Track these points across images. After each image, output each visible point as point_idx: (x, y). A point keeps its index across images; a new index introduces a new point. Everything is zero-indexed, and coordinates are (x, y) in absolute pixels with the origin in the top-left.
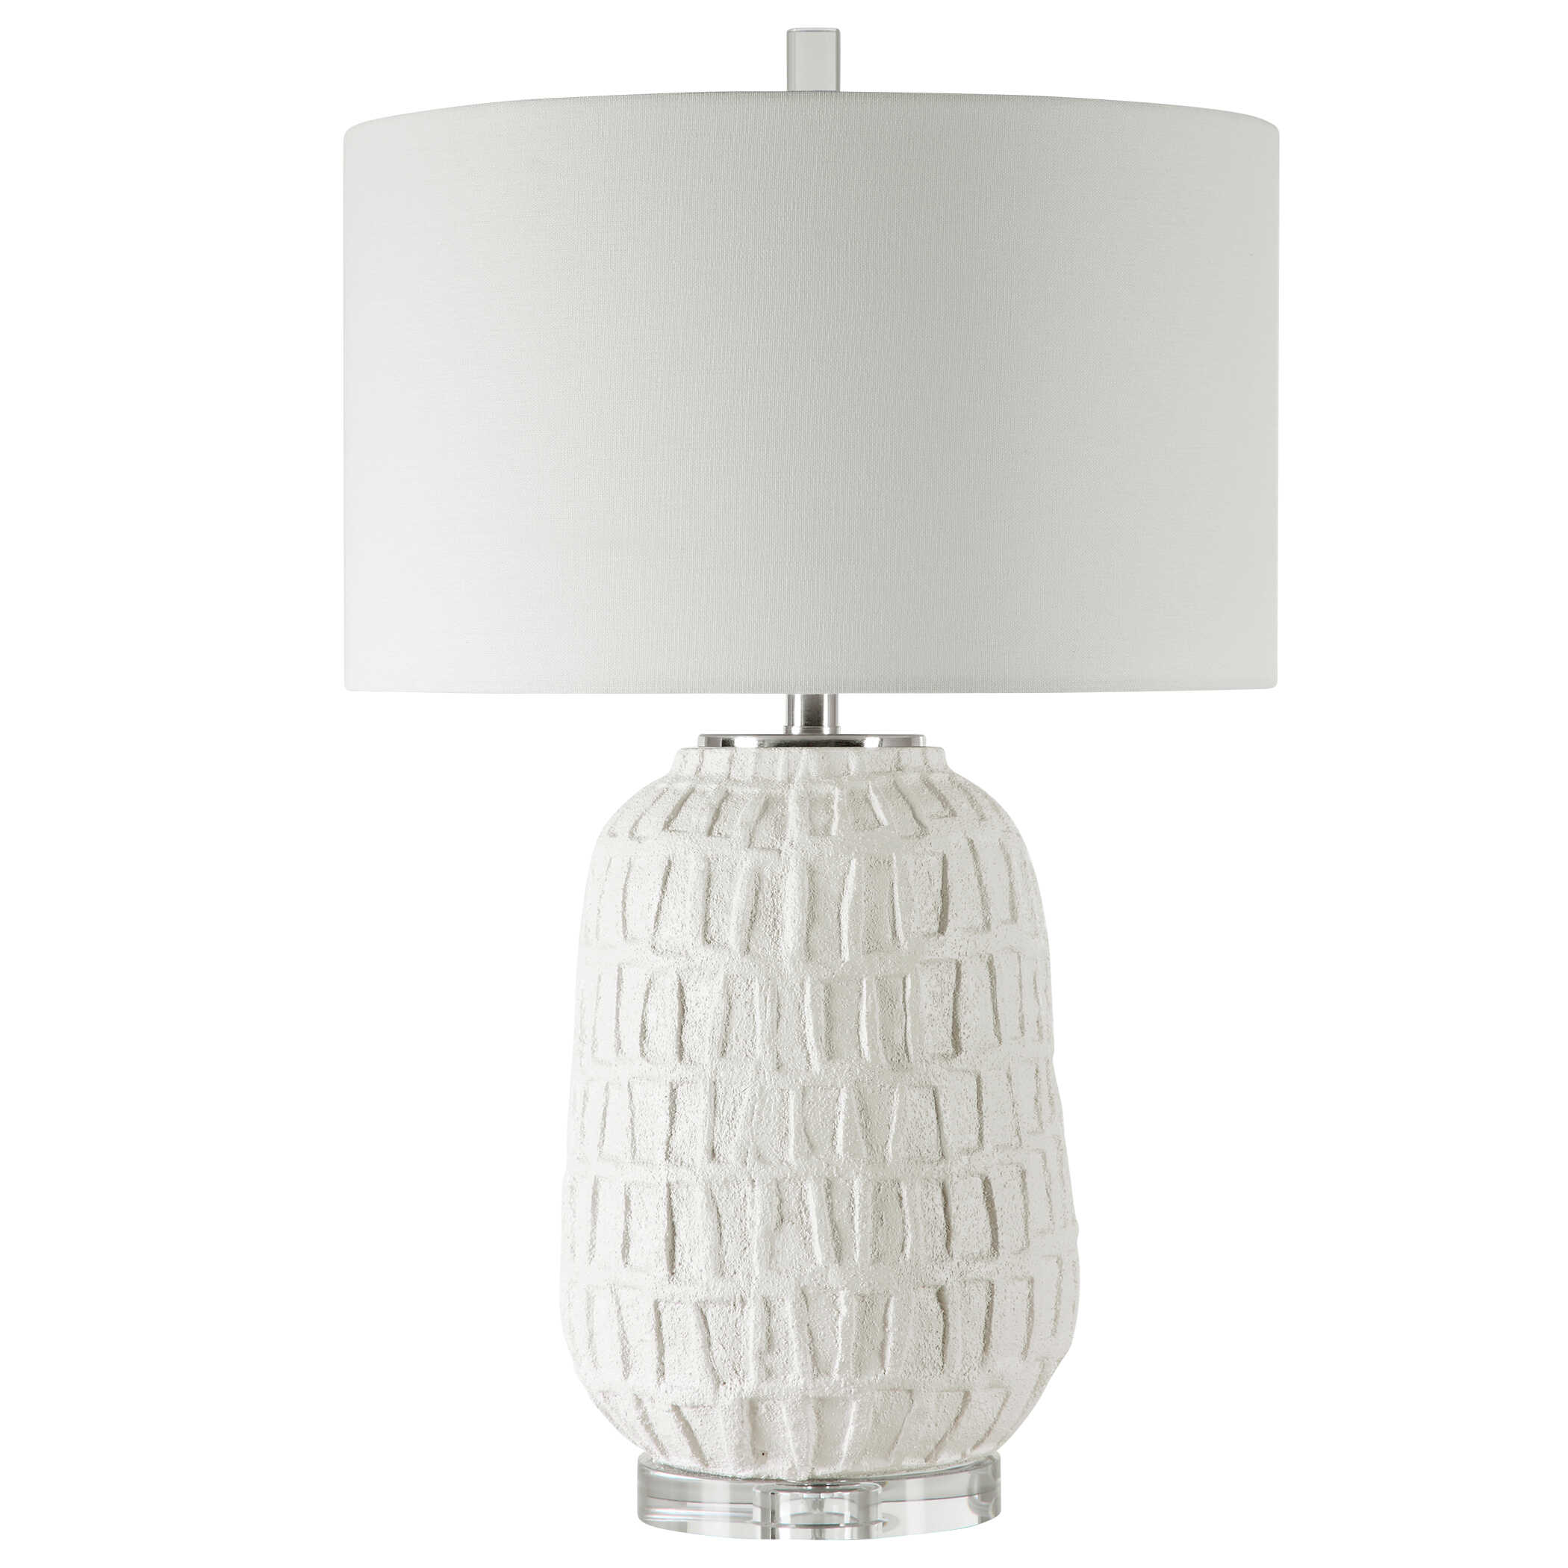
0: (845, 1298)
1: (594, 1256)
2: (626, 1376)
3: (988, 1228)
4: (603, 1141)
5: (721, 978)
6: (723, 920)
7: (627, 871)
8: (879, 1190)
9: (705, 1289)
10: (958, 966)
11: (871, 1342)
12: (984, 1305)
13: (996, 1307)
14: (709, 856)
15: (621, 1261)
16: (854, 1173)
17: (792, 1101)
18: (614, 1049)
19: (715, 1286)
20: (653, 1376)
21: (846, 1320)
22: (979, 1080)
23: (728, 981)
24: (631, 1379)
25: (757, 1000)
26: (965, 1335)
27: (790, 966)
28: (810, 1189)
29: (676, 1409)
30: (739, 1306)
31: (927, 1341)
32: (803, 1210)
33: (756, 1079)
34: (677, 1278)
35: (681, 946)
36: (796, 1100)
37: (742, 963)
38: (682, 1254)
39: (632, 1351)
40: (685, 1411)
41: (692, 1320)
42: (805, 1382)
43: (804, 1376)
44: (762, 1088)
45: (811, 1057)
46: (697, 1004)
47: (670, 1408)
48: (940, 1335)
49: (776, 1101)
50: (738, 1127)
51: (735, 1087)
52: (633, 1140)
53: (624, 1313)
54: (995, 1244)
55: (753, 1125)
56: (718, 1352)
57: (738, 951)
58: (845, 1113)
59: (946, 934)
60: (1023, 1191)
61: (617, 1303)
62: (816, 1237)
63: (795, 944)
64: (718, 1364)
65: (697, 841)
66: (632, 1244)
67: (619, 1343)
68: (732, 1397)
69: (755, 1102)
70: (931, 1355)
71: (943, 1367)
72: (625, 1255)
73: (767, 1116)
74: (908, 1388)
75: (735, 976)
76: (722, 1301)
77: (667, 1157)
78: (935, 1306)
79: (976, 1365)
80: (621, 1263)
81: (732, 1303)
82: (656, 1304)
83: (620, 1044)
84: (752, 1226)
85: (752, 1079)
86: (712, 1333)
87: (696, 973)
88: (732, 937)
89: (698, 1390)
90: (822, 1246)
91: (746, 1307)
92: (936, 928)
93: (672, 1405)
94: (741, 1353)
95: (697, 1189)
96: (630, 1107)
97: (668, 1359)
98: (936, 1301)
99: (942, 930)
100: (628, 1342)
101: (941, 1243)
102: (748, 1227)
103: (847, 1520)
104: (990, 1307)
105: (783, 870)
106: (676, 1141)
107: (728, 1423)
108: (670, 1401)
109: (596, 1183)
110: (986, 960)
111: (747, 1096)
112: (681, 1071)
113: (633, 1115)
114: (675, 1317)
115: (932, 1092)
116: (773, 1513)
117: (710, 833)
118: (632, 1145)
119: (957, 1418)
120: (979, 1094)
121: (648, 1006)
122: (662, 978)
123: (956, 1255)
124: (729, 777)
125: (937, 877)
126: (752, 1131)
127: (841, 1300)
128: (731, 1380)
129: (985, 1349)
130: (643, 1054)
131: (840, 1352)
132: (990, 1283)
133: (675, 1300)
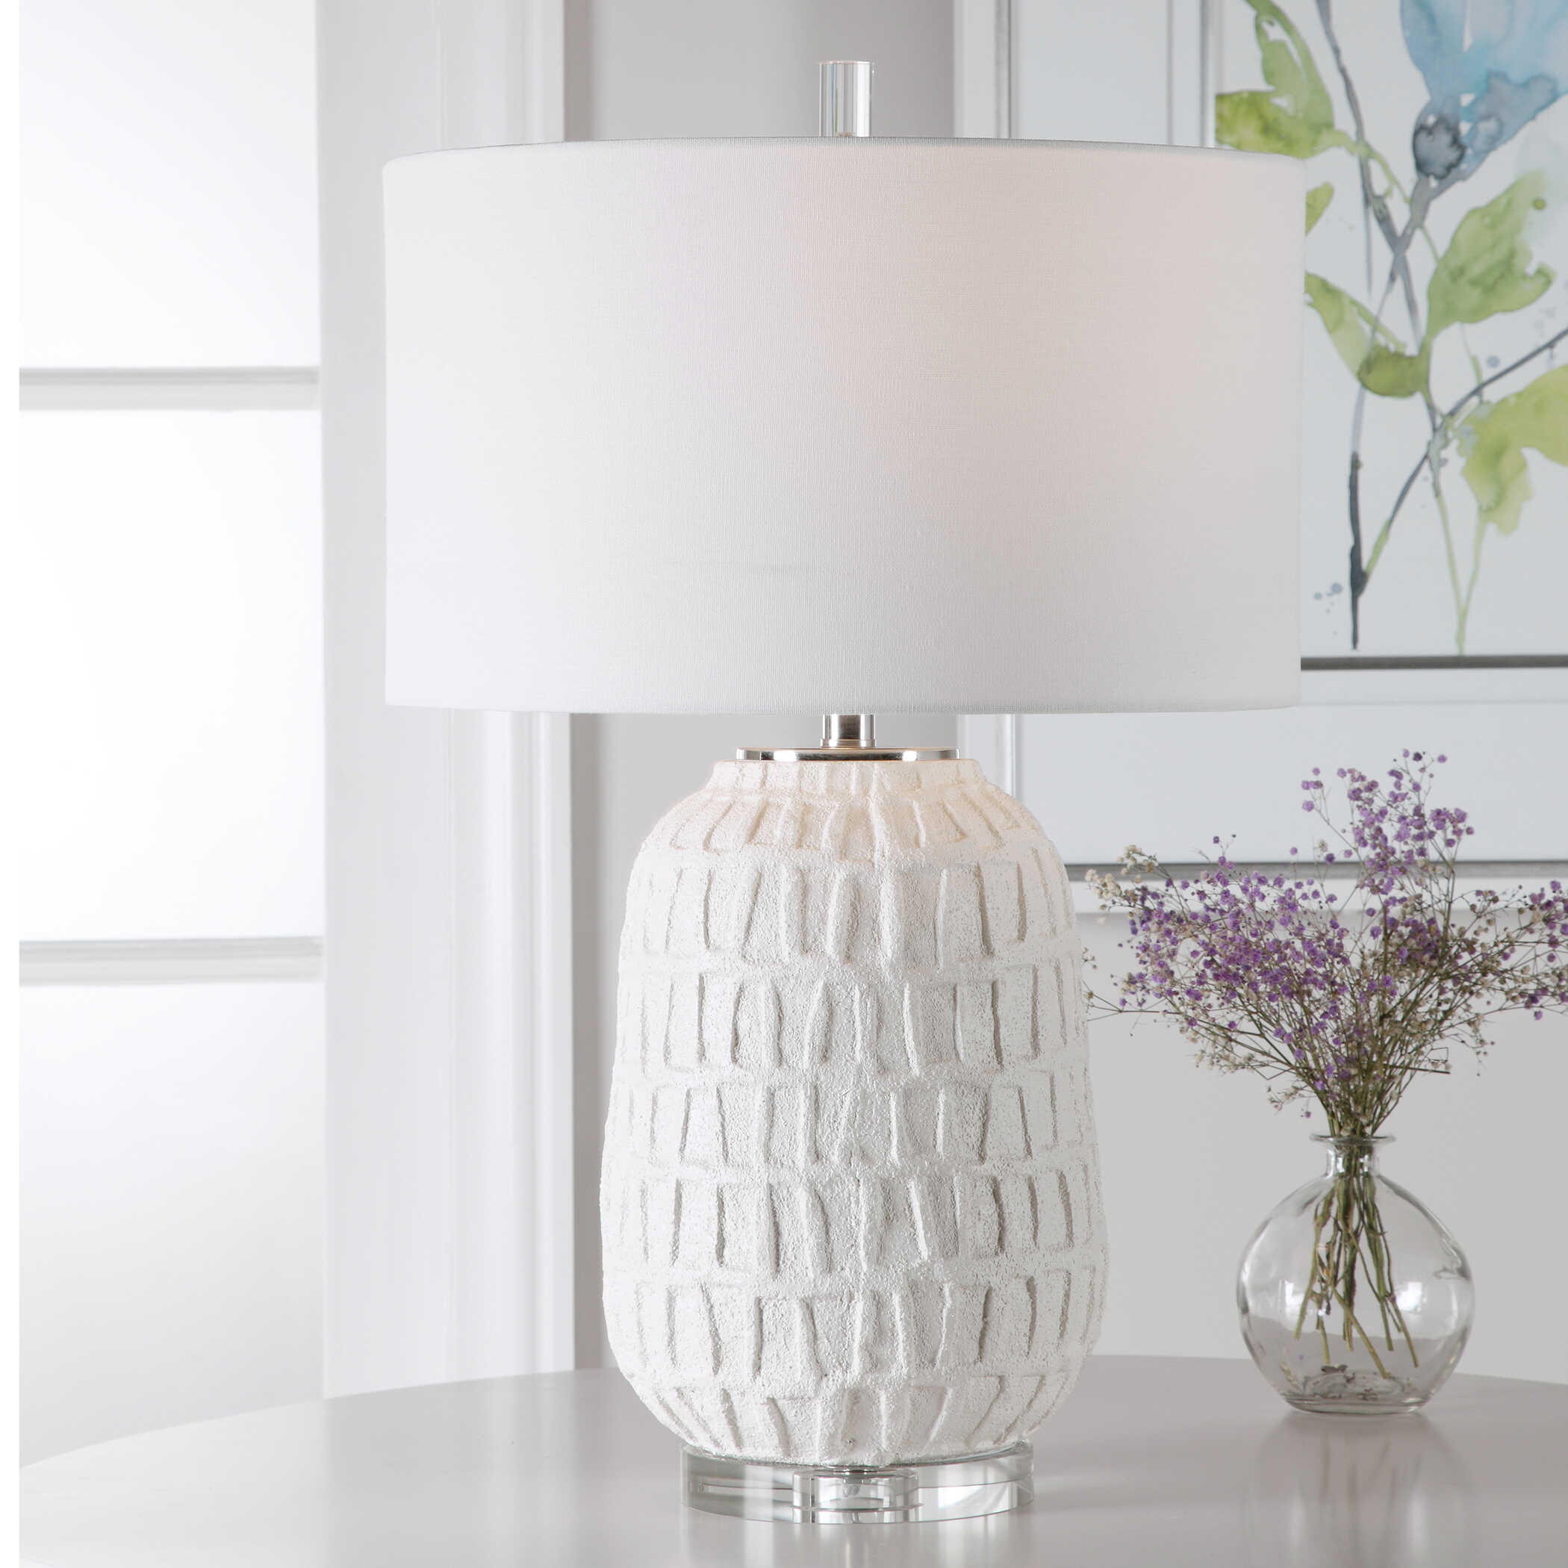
0: (950, 1290)
1: (677, 1257)
2: (716, 1372)
3: (1064, 1221)
4: (685, 1145)
5: (820, 985)
6: (820, 929)
7: (707, 882)
8: (975, 1186)
9: (813, 1285)
10: (1035, 970)
11: (970, 1332)
12: (1062, 1293)
13: (1072, 1294)
14: (802, 867)
15: (715, 1261)
16: (954, 1171)
17: (893, 1104)
18: (697, 1056)
19: (822, 1282)
20: (747, 1370)
21: (951, 1311)
22: (1052, 1079)
23: (827, 989)
24: (721, 1375)
25: (856, 1006)
26: (1048, 1323)
27: (889, 973)
28: (913, 1186)
29: (772, 1401)
30: (845, 1301)
31: (1017, 1329)
32: (906, 1208)
33: (858, 1083)
34: (781, 1275)
35: (774, 956)
36: (898, 1103)
37: (842, 971)
38: (785, 1253)
39: (723, 1348)
40: (780, 1403)
41: (798, 1315)
42: (909, 1371)
43: (908, 1365)
44: (864, 1091)
45: (910, 1060)
46: (793, 1012)
47: (765, 1400)
48: (1028, 1323)
49: (877, 1103)
50: (841, 1130)
51: (836, 1090)
52: (725, 1144)
53: (716, 1311)
54: (1070, 1235)
55: (856, 1127)
56: (824, 1345)
57: (837, 959)
58: (943, 1114)
59: (1025, 940)
60: (1085, 1184)
61: (709, 1301)
62: (921, 1232)
63: (894, 952)
64: (822, 1357)
65: (786, 853)
66: (727, 1245)
67: (711, 1340)
68: (834, 1388)
69: (858, 1105)
70: (1019, 1342)
71: (1028, 1353)
72: (720, 1254)
73: (869, 1118)
74: (1000, 1374)
75: (835, 984)
76: (829, 1296)
77: (767, 1160)
78: (1025, 1295)
79: (1052, 1351)
80: (716, 1263)
81: (839, 1298)
82: (759, 1301)
83: (704, 1051)
84: (858, 1224)
85: (854, 1083)
86: (818, 1327)
87: (792, 981)
88: (830, 946)
89: (799, 1383)
90: (927, 1241)
91: (853, 1302)
92: (1015, 934)
93: (768, 1398)
94: (846, 1346)
95: (801, 1189)
96: (720, 1112)
97: (767, 1353)
98: (1026, 1290)
99: (1021, 937)
100: (720, 1339)
101: (1029, 1235)
102: (853, 1224)
103: (886, 1504)
104: (1067, 1295)
105: (878, 881)
106: (775, 1144)
107: (827, 1414)
108: (767, 1394)
109: (679, 1186)
110: (1053, 964)
111: (848, 1101)
112: (779, 1076)
113: (724, 1120)
114: (777, 1313)
115: (1017, 1093)
116: (813, 1497)
117: (799, 846)
118: (723, 1148)
119: (1031, 1401)
120: (1053, 1093)
121: (739, 1013)
122: (752, 987)
123: (1041, 1247)
124: (800, 790)
125: (1015, 885)
126: (855, 1133)
127: (947, 1291)
128: (834, 1372)
129: (1062, 1335)
130: (735, 1060)
131: (943, 1342)
132: (1067, 1272)
133: (779, 1297)
